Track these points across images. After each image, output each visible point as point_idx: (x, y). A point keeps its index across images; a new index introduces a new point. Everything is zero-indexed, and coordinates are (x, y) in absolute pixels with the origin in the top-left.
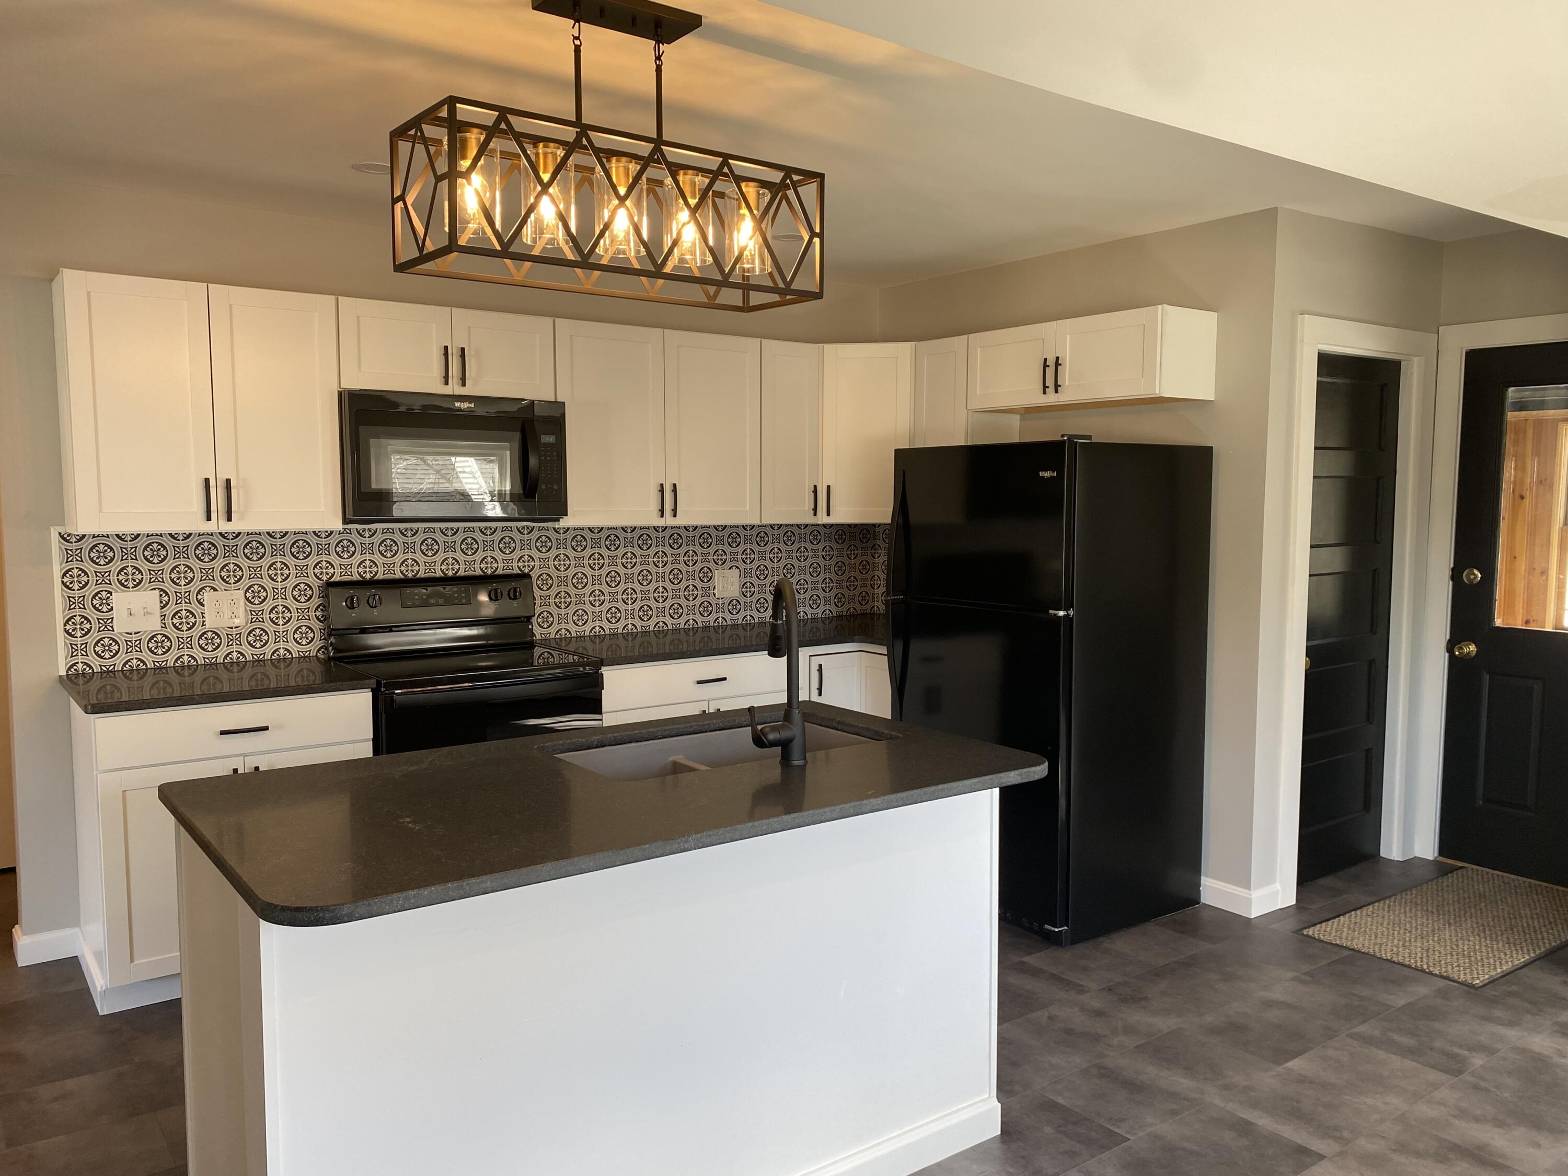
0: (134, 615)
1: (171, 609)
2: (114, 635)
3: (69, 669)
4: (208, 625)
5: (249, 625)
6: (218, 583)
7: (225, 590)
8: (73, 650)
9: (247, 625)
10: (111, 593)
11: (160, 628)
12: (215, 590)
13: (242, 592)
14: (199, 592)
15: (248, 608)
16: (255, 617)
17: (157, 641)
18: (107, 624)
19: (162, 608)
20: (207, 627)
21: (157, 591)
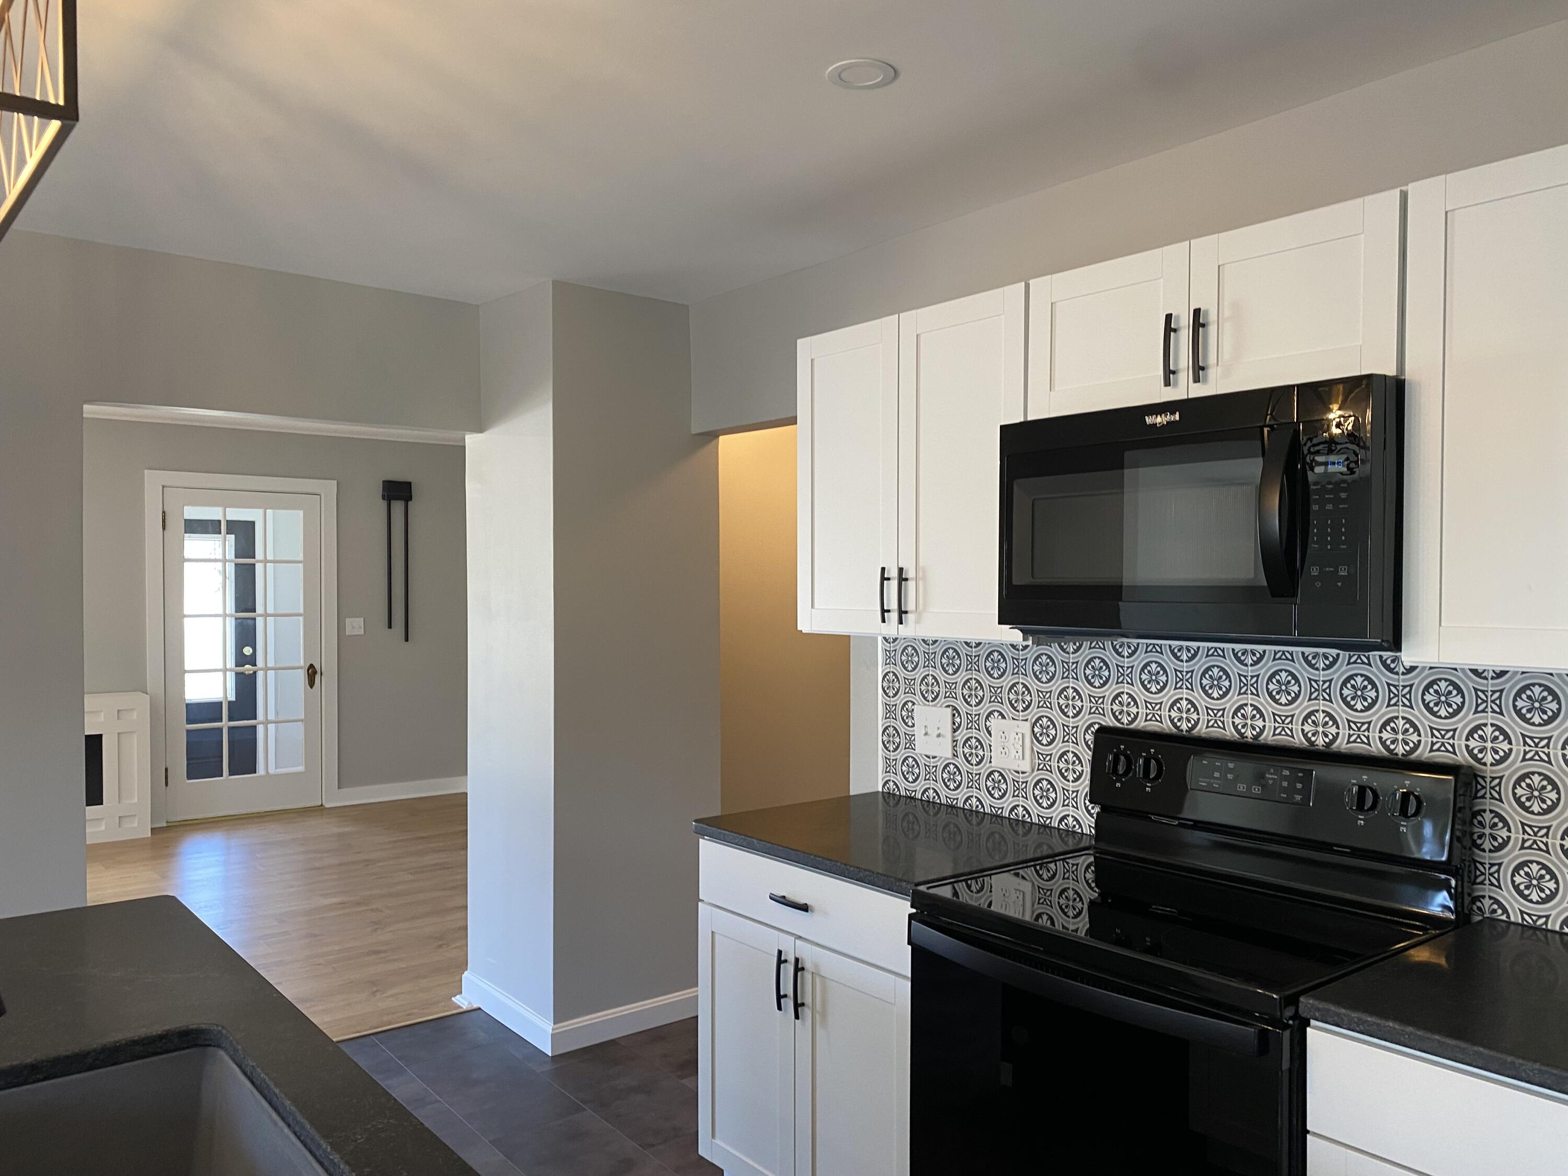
0: (929, 735)
1: (962, 735)
2: (916, 754)
3: (884, 786)
4: (997, 763)
5: (1035, 773)
6: (1006, 709)
7: (1013, 719)
8: (889, 766)
9: (1033, 771)
10: (914, 704)
11: (950, 755)
12: (1004, 717)
13: (1028, 725)
14: (987, 718)
15: (1035, 749)
16: (1042, 762)
17: (951, 772)
18: (911, 743)
19: (955, 731)
20: (992, 764)
21: (949, 710)
